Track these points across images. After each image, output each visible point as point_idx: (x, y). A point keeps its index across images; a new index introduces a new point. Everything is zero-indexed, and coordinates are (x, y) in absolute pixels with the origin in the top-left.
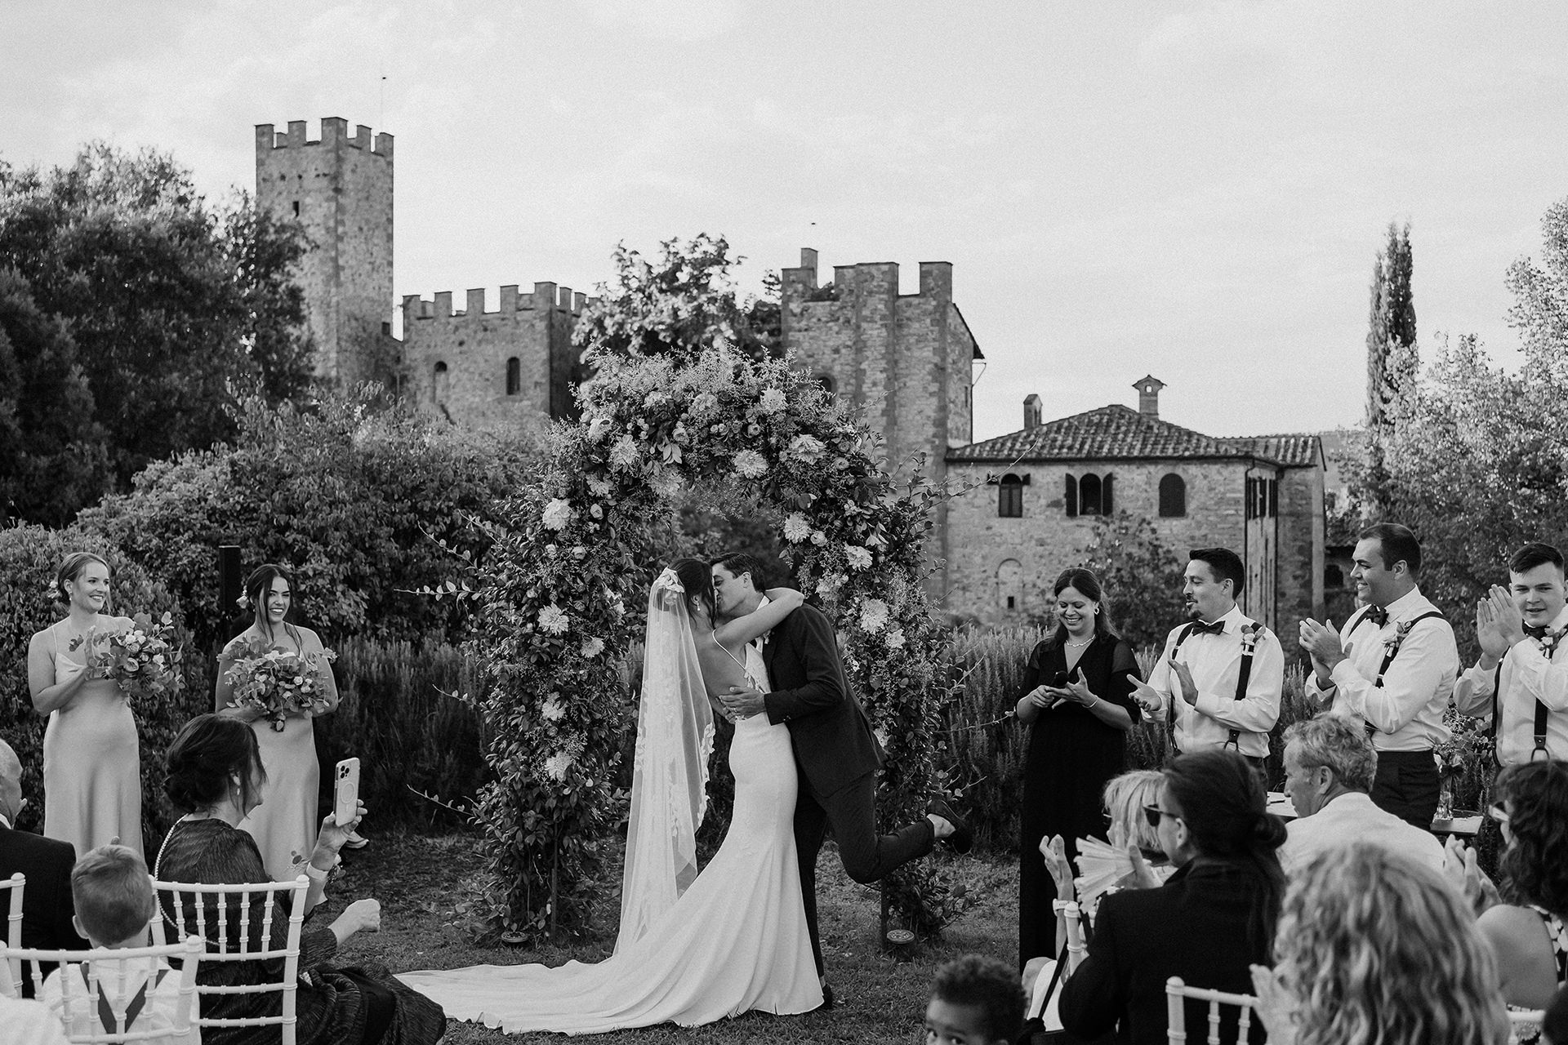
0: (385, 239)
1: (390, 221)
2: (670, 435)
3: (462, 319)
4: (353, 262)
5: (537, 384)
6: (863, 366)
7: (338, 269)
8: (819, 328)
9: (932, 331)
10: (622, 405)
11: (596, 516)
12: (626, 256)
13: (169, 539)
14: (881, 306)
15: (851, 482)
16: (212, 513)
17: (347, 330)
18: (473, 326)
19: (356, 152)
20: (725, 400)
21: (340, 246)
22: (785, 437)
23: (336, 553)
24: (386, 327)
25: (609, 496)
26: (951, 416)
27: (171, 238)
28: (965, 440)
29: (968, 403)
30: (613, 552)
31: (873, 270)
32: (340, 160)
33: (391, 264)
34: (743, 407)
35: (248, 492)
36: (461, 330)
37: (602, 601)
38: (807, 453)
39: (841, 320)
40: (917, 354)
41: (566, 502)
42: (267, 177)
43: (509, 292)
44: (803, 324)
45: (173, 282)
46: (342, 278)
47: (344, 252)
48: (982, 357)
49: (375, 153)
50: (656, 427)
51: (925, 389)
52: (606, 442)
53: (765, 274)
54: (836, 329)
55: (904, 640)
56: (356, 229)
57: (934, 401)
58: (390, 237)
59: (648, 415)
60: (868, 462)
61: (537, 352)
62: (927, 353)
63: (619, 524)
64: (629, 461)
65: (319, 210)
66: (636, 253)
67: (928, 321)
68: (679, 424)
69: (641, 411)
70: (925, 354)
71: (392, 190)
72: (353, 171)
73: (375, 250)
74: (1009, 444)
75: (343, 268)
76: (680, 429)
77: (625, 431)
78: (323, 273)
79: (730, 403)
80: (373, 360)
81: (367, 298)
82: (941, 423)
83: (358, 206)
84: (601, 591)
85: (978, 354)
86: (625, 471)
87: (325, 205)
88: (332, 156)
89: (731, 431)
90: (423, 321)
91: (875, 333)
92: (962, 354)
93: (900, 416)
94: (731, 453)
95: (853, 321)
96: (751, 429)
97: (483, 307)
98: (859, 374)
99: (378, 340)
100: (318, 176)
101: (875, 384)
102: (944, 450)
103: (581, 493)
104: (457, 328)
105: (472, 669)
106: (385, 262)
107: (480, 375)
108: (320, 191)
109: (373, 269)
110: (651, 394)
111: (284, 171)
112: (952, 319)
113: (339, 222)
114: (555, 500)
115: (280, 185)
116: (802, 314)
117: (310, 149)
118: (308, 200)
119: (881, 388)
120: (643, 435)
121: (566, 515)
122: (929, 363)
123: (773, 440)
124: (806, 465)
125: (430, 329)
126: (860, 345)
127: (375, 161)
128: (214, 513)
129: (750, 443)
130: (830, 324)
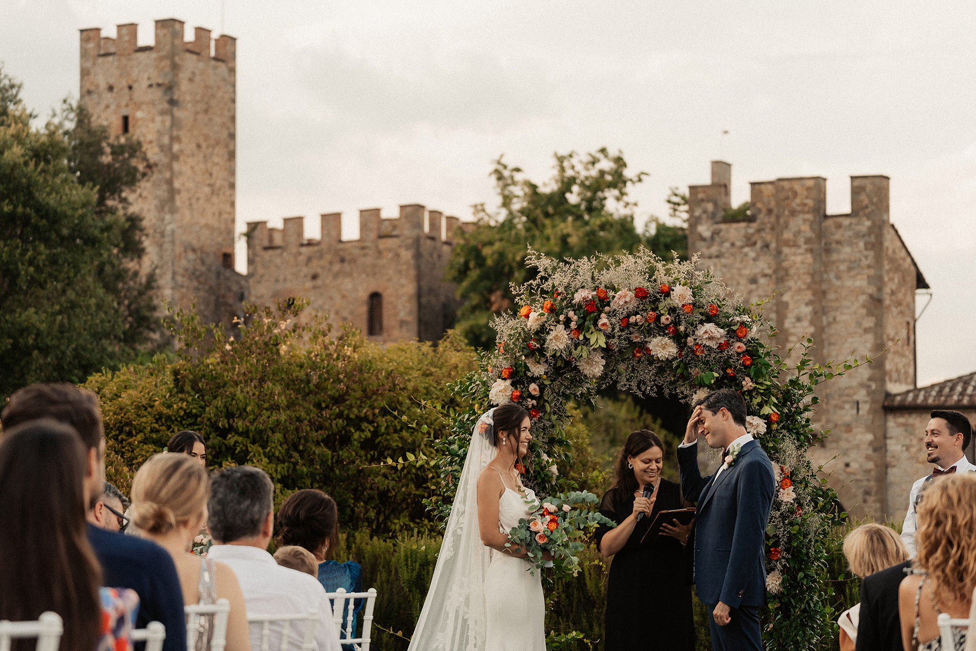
0: (226, 156)
1: (232, 136)
2: (595, 324)
3: (316, 248)
4: (191, 185)
5: (402, 323)
6: (786, 298)
7: (173, 192)
8: (733, 255)
9: (866, 257)
10: (555, 300)
11: (533, 393)
12: (506, 173)
13: (123, 440)
14: (805, 228)
15: (748, 363)
16: (159, 418)
17: (184, 262)
18: (328, 257)
19: (194, 57)
20: (641, 294)
21: (176, 166)
22: (692, 325)
23: (273, 454)
24: (228, 259)
25: (545, 377)
26: (890, 356)
27: (26, 164)
28: (907, 383)
29: (911, 341)
30: (548, 424)
31: (797, 187)
32: (175, 67)
33: (232, 186)
34: (657, 300)
35: (190, 399)
36: (315, 262)
37: (539, 464)
38: (710, 338)
39: (759, 245)
40: (849, 283)
41: (508, 382)
42: (92, 88)
43: (369, 217)
44: (714, 250)
45: (28, 210)
46: (178, 203)
47: (180, 173)
48: (926, 286)
49: (216, 59)
50: (584, 318)
51: (859, 324)
52: (543, 331)
53: (669, 192)
54: (752, 254)
55: (794, 496)
56: (193, 146)
57: (870, 338)
58: (232, 155)
59: (577, 308)
60: (762, 346)
61: (403, 286)
62: (861, 282)
63: (552, 401)
64: (562, 347)
65: (151, 125)
66: (518, 170)
67: (861, 244)
68: (603, 315)
69: (571, 305)
70: (858, 283)
71: (233, 101)
72: (191, 80)
73: (215, 171)
74: (959, 388)
75: (179, 192)
76: (604, 319)
77: (558, 322)
78: (157, 197)
79: (646, 297)
80: (213, 298)
81: (207, 226)
82: (877, 365)
83: (195, 120)
84: (539, 456)
85: (921, 283)
86: (558, 355)
87: (158, 119)
88: (166, 63)
89: (646, 320)
90: (270, 252)
91: (799, 259)
92: (903, 280)
93: (829, 355)
94: (647, 339)
95: (773, 245)
96: (663, 319)
97: (339, 234)
98: (781, 309)
99: (218, 274)
100: (151, 86)
101: (799, 319)
102: (883, 396)
103: (522, 374)
104: (309, 260)
105: (406, 556)
106: (226, 184)
107: (337, 313)
108: (153, 103)
109: (213, 193)
110: (580, 291)
111: (112, 81)
112: (889, 242)
113: (174, 139)
114: (499, 380)
115: (108, 97)
116: (712, 238)
117: (141, 56)
118: (139, 114)
119: (806, 323)
120: (573, 325)
121: (509, 393)
122: (863, 293)
123: (682, 328)
124: (710, 349)
125: (278, 261)
126: (781, 273)
127: (215, 68)
128: (160, 418)
129: (662, 330)
130: (746, 250)
